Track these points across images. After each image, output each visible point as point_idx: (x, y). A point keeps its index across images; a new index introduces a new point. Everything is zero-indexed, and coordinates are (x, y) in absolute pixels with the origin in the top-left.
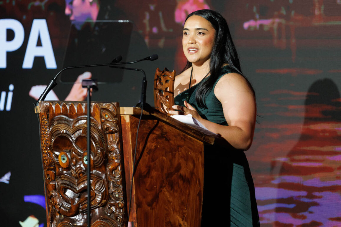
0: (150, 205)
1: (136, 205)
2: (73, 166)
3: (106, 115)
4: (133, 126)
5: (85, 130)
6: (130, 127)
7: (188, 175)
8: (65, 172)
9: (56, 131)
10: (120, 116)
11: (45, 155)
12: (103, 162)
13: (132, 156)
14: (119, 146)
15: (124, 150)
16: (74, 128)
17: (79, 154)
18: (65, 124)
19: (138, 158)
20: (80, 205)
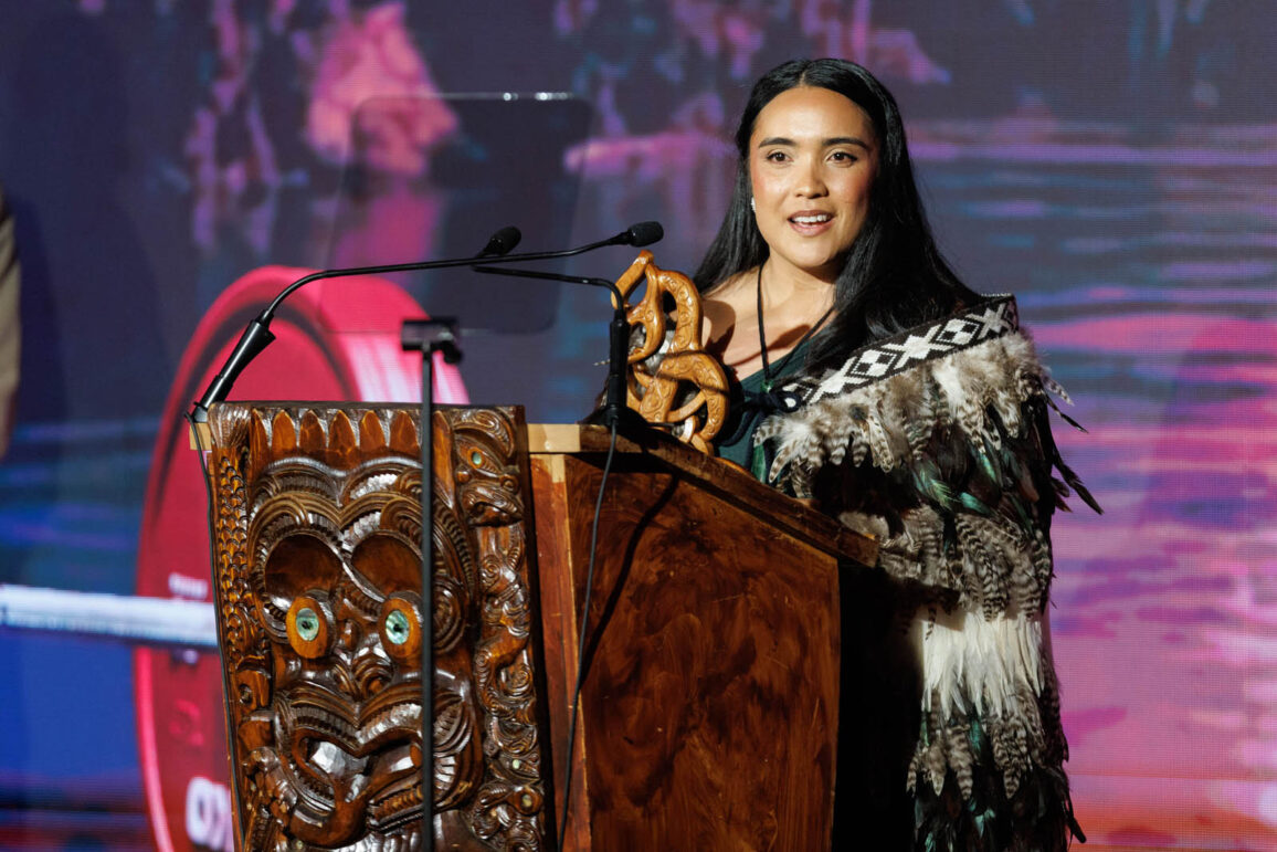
0: (640, 798)
1: (590, 801)
2: (344, 650)
3: (473, 454)
4: (579, 494)
5: (393, 513)
6: (565, 499)
7: (780, 684)
8: (310, 675)
9: (276, 519)
10: (529, 460)
11: (232, 610)
12: (461, 635)
13: (574, 613)
14: (525, 576)
15: (542, 588)
16: (348, 507)
17: (369, 606)
18: (314, 490)
19: (597, 622)
20: (372, 802)
